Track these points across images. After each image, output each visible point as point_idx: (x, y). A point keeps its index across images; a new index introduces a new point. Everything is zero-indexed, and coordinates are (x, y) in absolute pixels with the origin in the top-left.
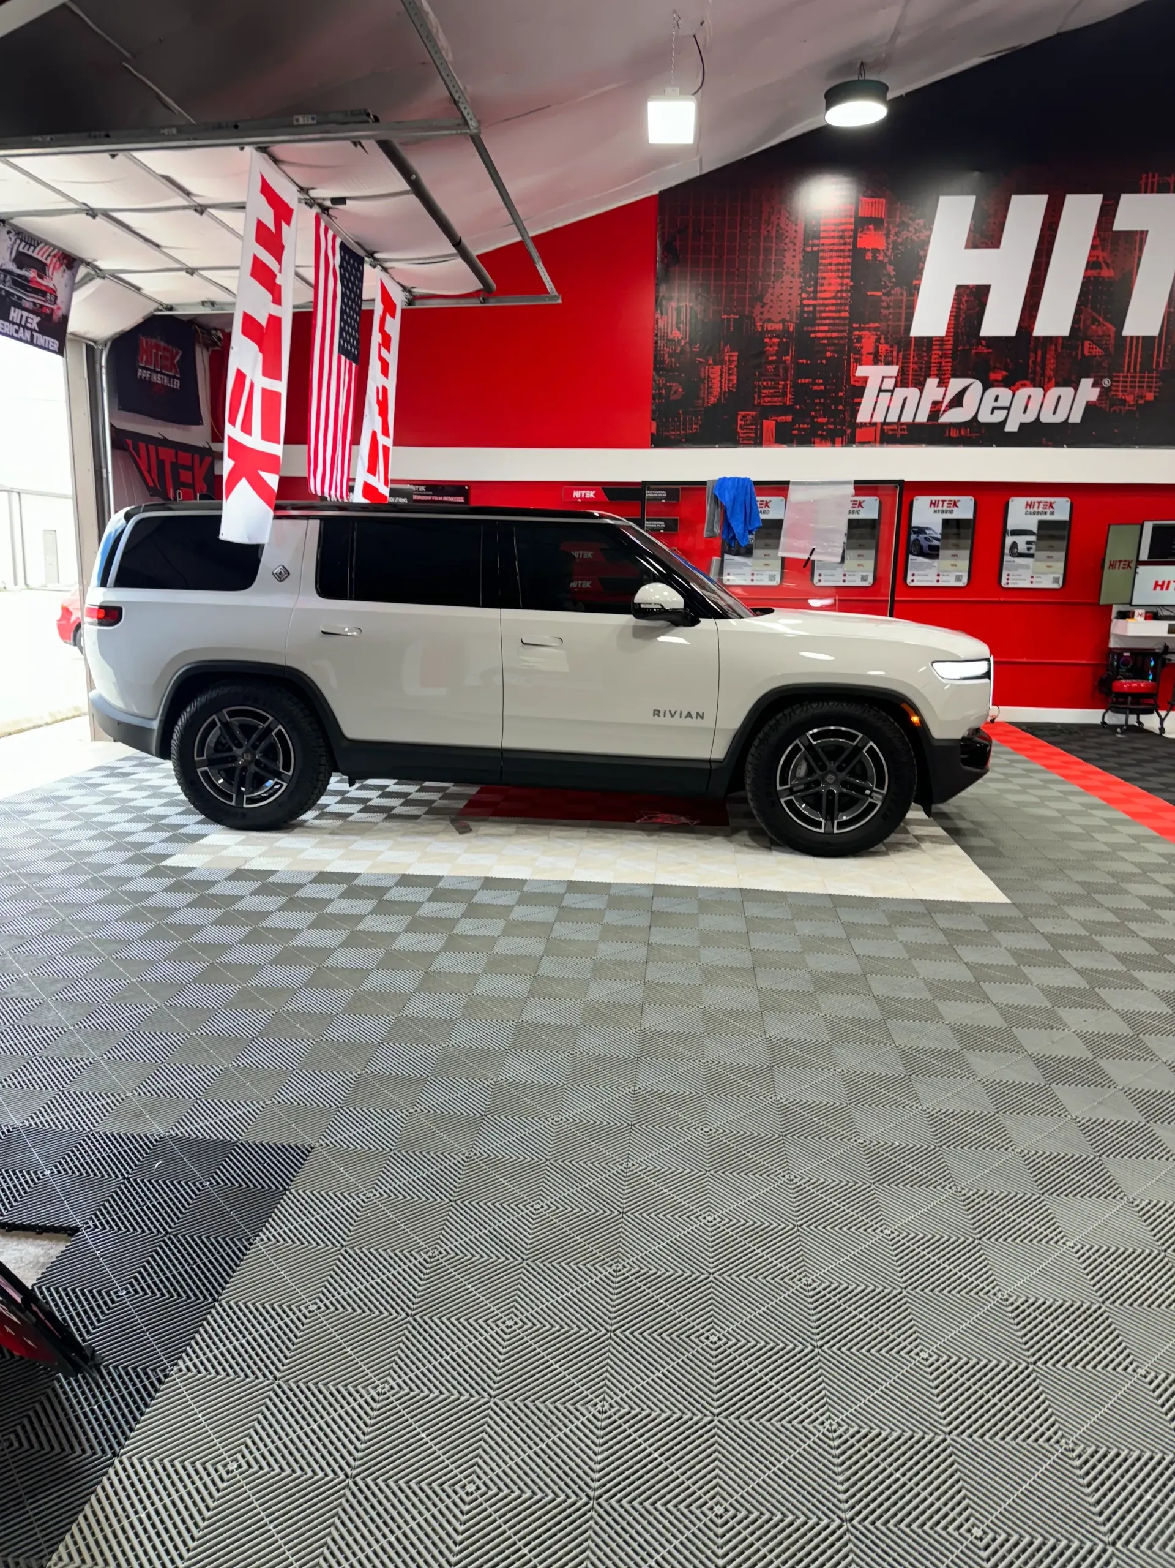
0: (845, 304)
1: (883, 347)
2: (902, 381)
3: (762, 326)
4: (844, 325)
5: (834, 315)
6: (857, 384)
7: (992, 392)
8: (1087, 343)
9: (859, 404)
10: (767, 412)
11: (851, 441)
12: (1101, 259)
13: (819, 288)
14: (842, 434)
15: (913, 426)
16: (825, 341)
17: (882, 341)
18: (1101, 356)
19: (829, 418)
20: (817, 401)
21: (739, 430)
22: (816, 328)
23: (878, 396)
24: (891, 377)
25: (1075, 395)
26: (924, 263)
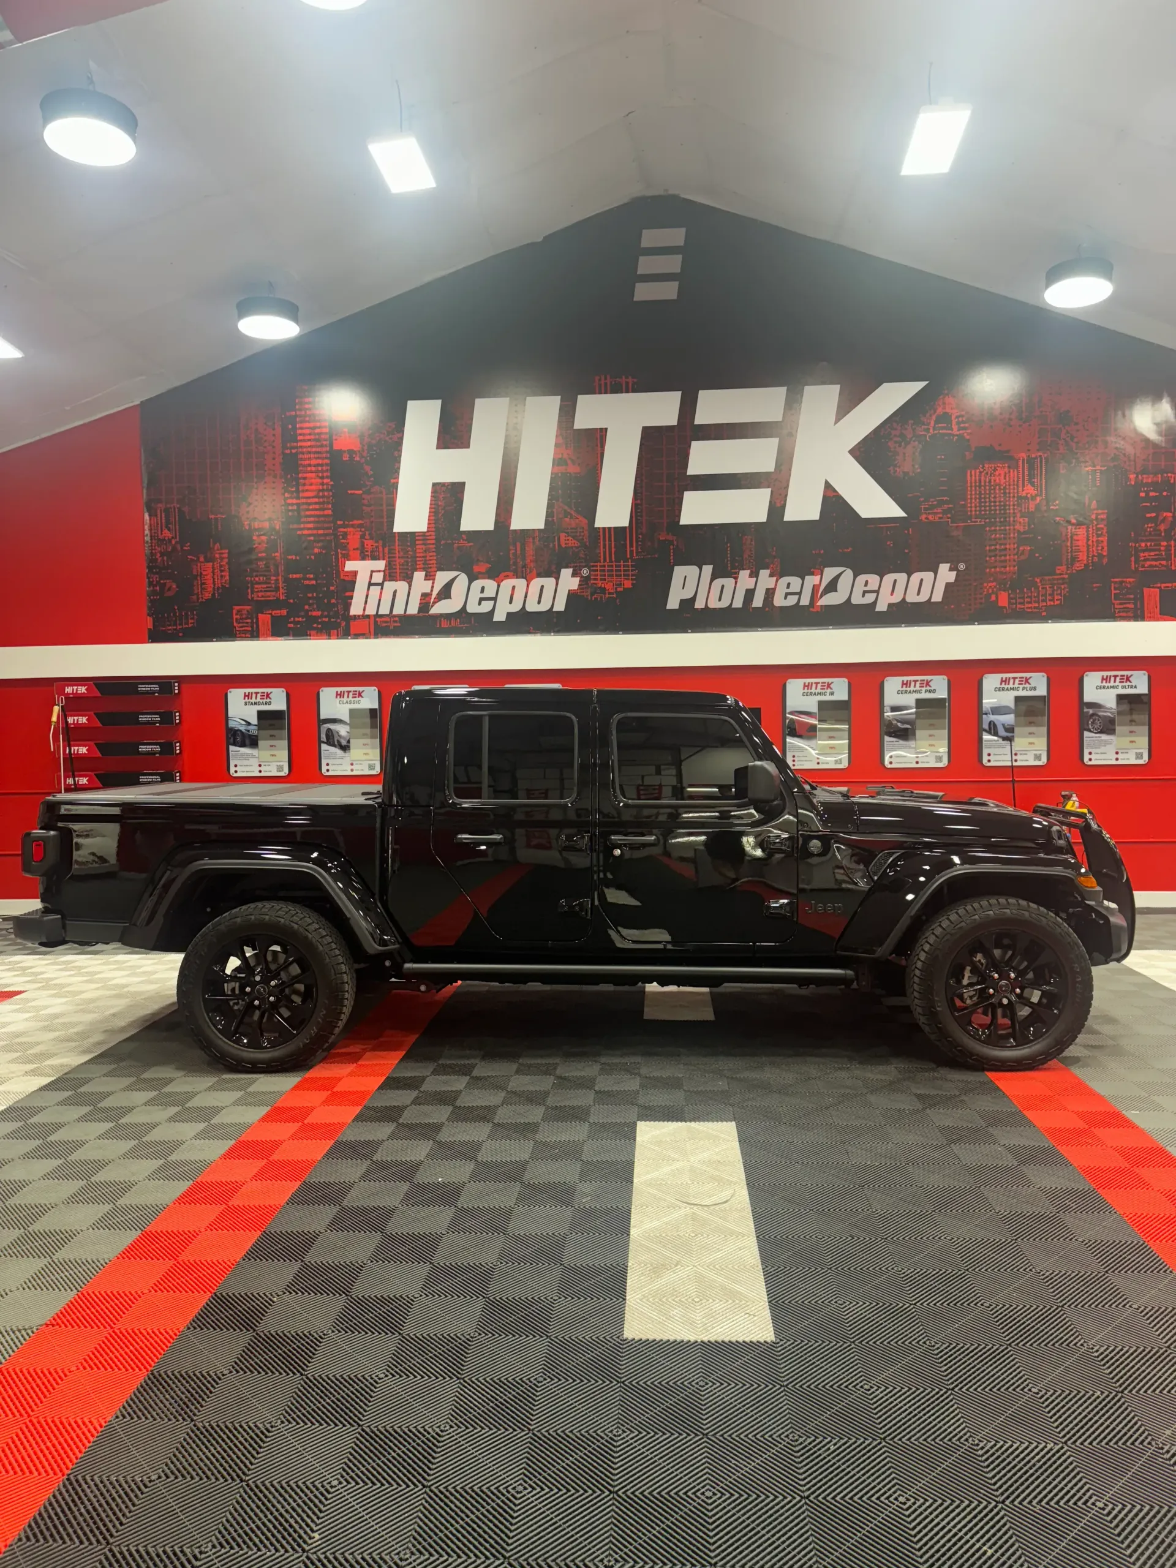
0: (328, 503)
1: (369, 543)
2: (390, 575)
3: (250, 525)
4: (329, 522)
5: (317, 513)
6: (346, 578)
7: (477, 584)
8: (563, 535)
9: (351, 598)
10: (262, 606)
11: (346, 634)
12: (565, 456)
13: (301, 488)
14: (336, 626)
15: (405, 618)
16: (312, 538)
17: (367, 537)
18: (577, 548)
19: (323, 611)
20: (310, 595)
21: (235, 624)
22: (302, 526)
23: (368, 589)
24: (379, 571)
25: (557, 584)
26: (400, 462)
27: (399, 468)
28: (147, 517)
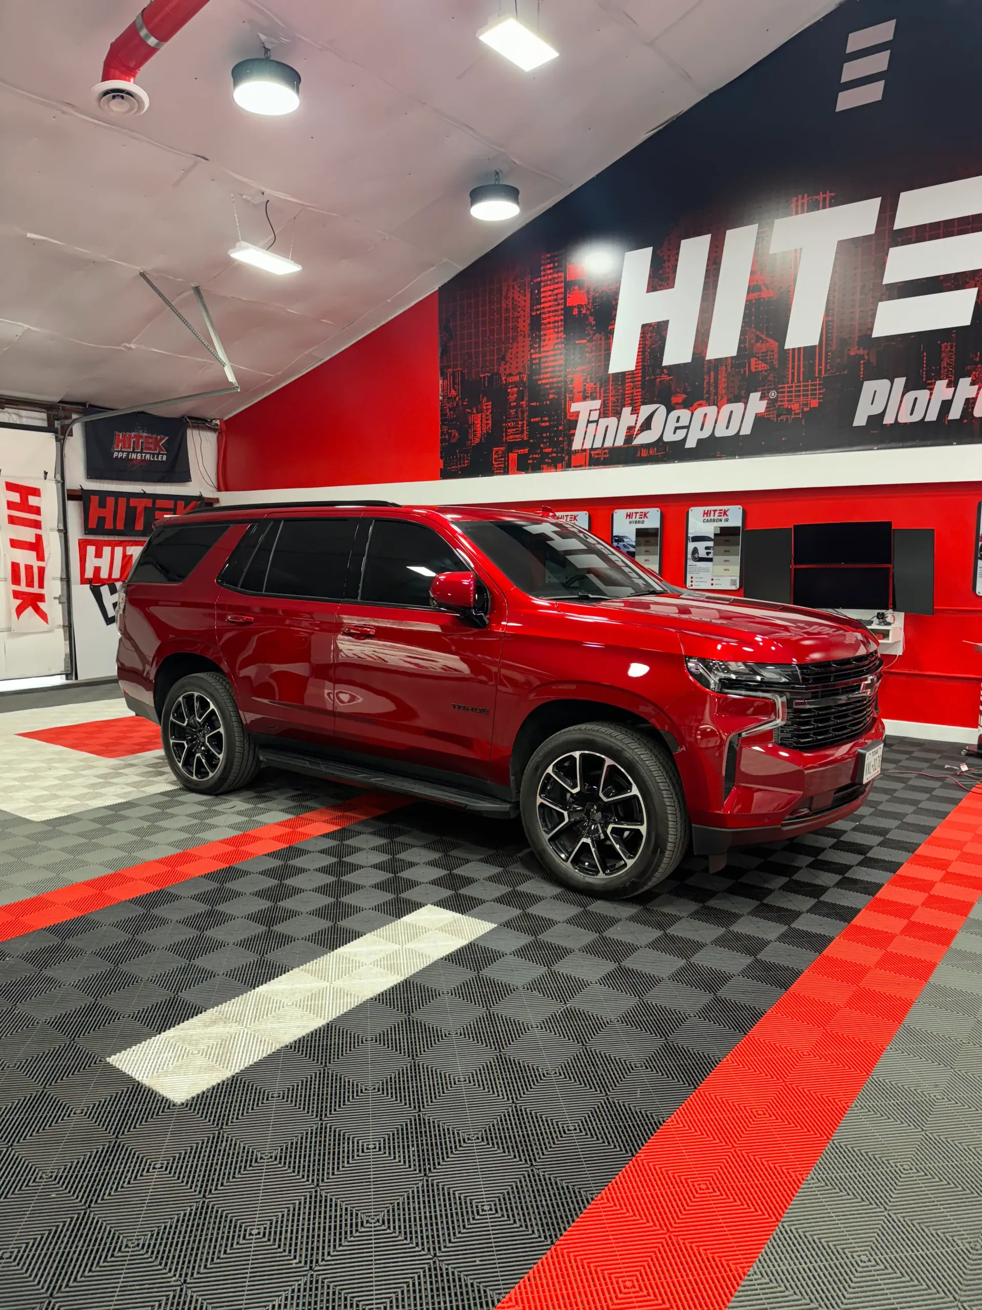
0: (561, 354)
1: (590, 386)
2: (604, 413)
3: (506, 379)
4: (560, 370)
5: (553, 363)
6: (572, 418)
7: (674, 414)
8: (753, 360)
9: (574, 435)
10: (511, 447)
11: (569, 466)
12: (760, 282)
13: (542, 343)
14: (562, 460)
15: (613, 449)
16: (548, 386)
17: (589, 380)
18: (766, 371)
19: (553, 448)
20: (545, 435)
21: (494, 463)
22: (542, 376)
23: (587, 427)
24: (596, 410)
25: (745, 408)
26: (616, 310)
27: (615, 315)
28: (441, 382)
